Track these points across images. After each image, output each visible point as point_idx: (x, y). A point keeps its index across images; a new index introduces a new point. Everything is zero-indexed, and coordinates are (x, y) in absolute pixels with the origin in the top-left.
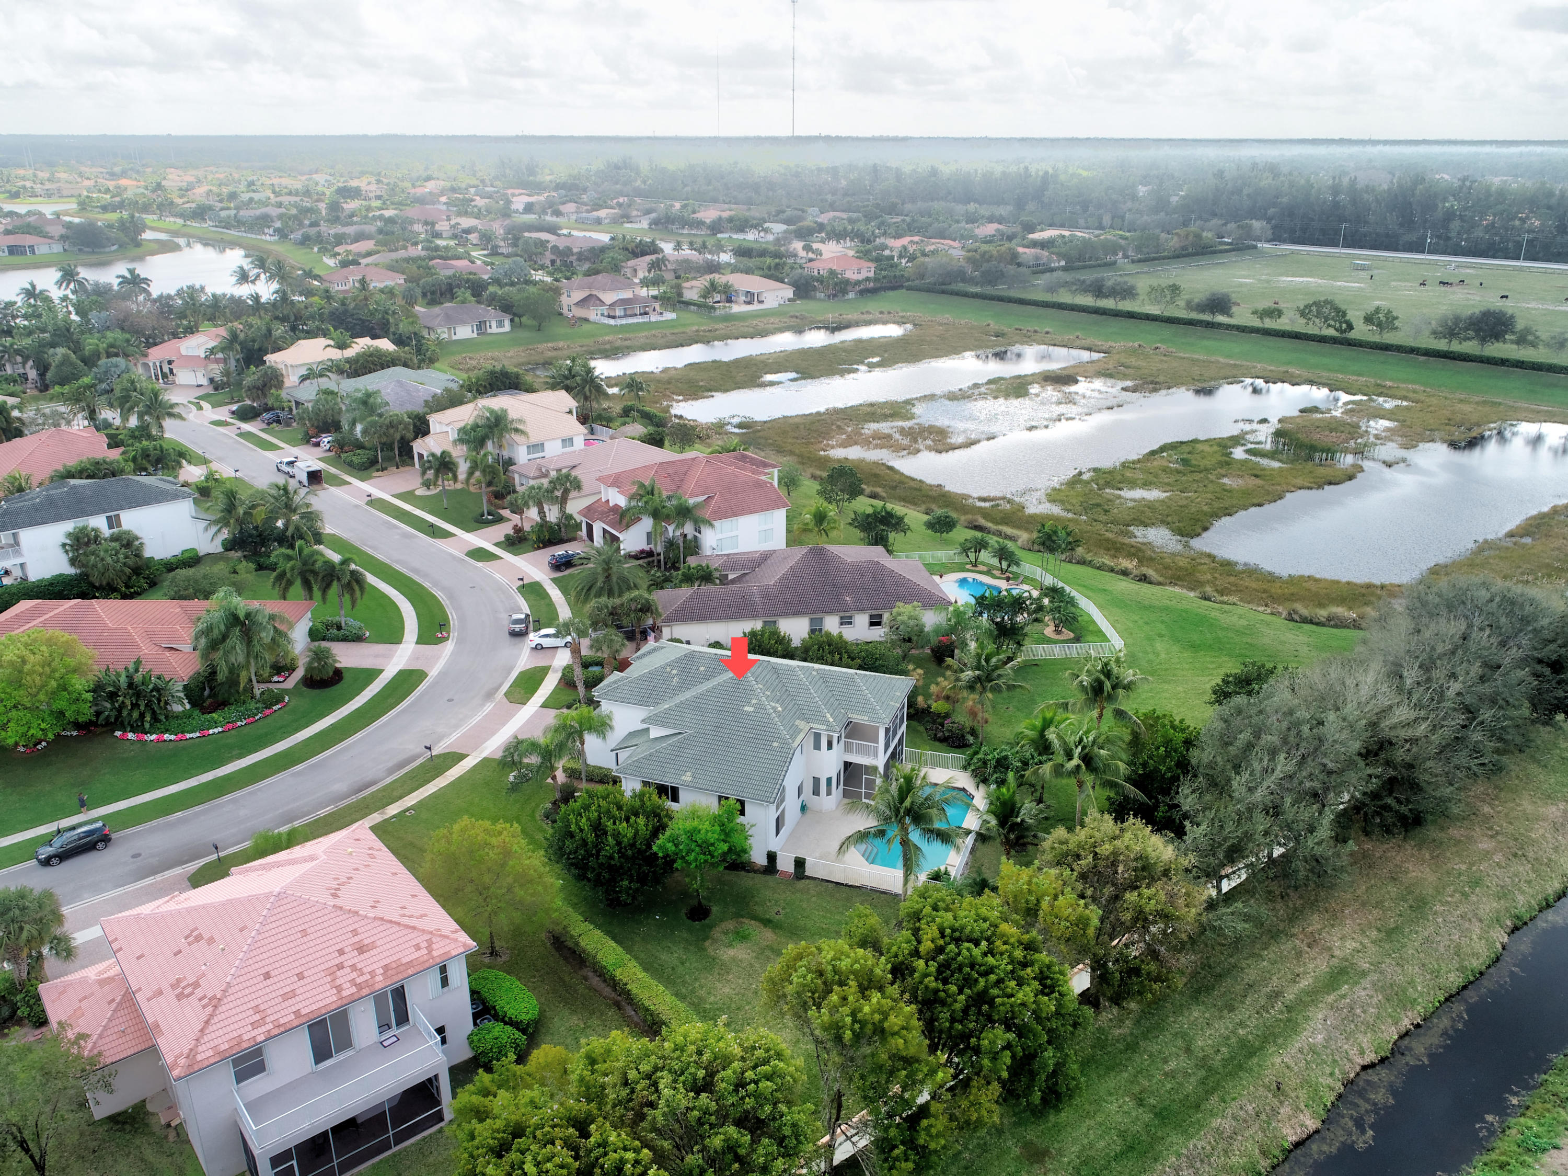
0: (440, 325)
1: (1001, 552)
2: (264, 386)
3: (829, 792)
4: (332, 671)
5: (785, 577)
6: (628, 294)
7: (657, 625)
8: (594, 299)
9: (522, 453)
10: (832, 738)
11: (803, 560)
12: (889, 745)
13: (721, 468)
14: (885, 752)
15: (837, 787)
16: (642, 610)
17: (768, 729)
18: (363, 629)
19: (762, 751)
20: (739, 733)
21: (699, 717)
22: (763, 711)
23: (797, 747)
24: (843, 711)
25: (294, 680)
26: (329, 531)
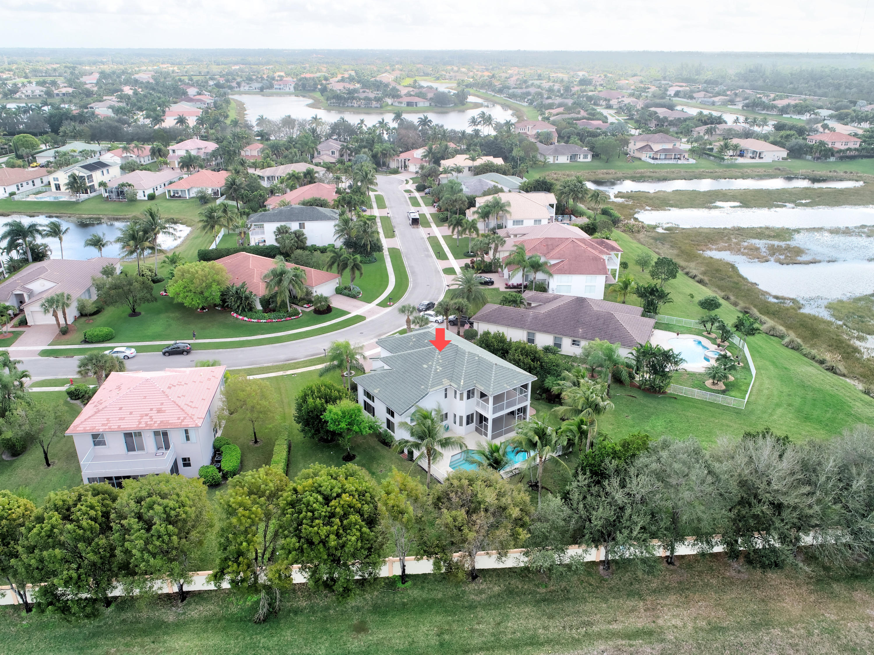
0: (550, 154)
1: (723, 328)
2: (429, 175)
3: (461, 424)
4: (325, 308)
5: (553, 310)
6: (669, 146)
7: (471, 320)
8: (647, 148)
9: (510, 224)
10: (461, 394)
11: (568, 303)
12: (502, 409)
13: (579, 246)
14: (494, 412)
15: (468, 423)
16: (458, 309)
17: (425, 379)
18: (360, 293)
19: (414, 388)
20: (412, 377)
21: (402, 364)
22: (430, 369)
23: (432, 391)
24: (474, 382)
25: (312, 308)
26: (399, 247)
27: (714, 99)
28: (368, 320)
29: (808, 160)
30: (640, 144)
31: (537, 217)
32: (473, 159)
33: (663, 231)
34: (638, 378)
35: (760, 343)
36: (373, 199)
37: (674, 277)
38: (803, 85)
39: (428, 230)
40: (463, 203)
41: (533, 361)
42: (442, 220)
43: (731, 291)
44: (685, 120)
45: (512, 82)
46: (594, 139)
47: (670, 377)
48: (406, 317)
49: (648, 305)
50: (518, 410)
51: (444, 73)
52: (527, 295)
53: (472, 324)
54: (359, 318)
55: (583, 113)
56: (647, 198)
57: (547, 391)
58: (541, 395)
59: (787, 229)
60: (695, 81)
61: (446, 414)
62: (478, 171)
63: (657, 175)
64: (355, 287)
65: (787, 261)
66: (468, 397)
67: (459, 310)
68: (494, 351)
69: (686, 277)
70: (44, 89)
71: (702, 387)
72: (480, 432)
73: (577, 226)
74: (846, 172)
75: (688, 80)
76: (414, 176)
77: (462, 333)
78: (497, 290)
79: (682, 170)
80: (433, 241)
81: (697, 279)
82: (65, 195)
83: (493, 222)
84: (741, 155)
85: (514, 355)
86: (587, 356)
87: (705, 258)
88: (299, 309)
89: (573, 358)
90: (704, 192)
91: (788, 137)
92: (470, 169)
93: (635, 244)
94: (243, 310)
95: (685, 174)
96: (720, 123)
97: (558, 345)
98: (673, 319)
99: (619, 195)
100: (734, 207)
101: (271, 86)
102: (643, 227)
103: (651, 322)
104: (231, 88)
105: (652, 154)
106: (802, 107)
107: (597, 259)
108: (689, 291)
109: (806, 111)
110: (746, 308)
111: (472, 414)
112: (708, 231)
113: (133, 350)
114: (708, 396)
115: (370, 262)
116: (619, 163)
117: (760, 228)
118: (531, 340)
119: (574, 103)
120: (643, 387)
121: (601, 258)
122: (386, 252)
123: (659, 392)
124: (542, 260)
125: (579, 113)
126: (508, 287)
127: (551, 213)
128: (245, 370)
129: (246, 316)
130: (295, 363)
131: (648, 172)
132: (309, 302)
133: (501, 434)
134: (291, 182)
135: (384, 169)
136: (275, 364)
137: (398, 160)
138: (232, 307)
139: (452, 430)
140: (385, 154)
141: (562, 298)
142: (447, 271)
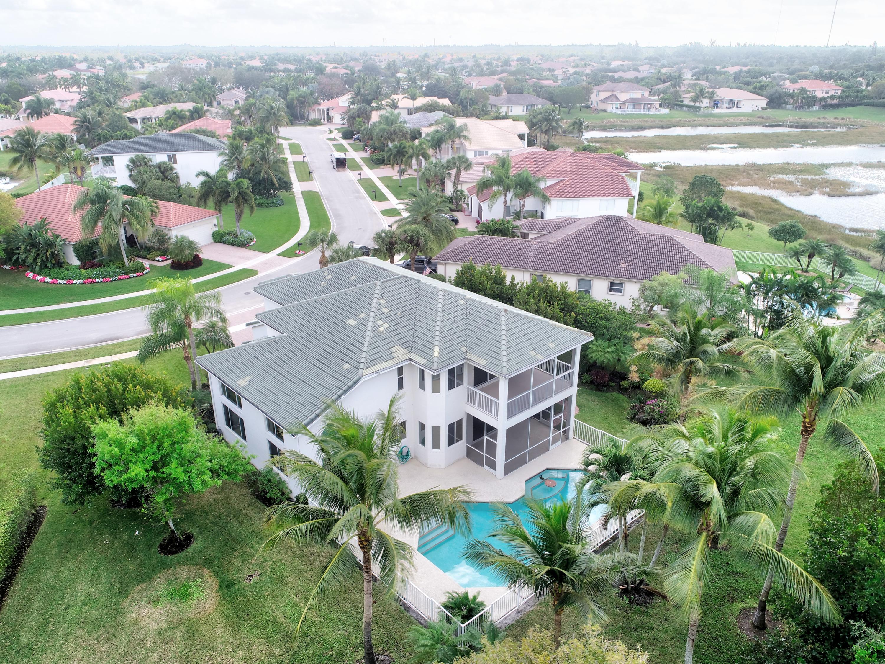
2: (358, 116)
3: (436, 445)
4: (190, 258)
6: (637, 95)
8: (614, 98)
10: (436, 379)
11: (593, 226)
12: (524, 406)
14: (511, 414)
15: (451, 442)
16: (411, 241)
17: (352, 348)
18: (252, 239)
19: (328, 370)
20: (323, 346)
21: (303, 322)
22: (362, 327)
23: (367, 375)
24: (464, 349)
25: (169, 262)
26: (317, 190)
28: (260, 275)
29: (789, 110)
30: (603, 95)
31: (506, 148)
32: (413, 99)
33: (662, 170)
36: (286, 146)
39: (358, 172)
40: (404, 135)
42: (375, 163)
48: (320, 255)
50: (557, 405)
54: (248, 273)
56: (627, 141)
57: (595, 368)
60: (634, 60)
61: (403, 424)
63: (630, 124)
64: (244, 232)
65: (836, 193)
66: (451, 386)
72: (479, 461)
74: (836, 118)
75: (627, 59)
76: (340, 126)
78: (464, 230)
79: (656, 120)
80: (367, 184)
84: (717, 106)
86: (639, 309)
88: (146, 263)
91: (762, 87)
92: (409, 111)
94: (44, 266)
103: (726, 251)
105: (618, 104)
107: (612, 176)
109: (761, 75)
111: (460, 422)
115: (274, 205)
119: (517, 70)
121: (618, 175)
122: (298, 194)
127: (522, 144)
128: (11, 361)
129: (48, 275)
130: (114, 345)
131: (619, 122)
132: (164, 253)
133: (521, 462)
134: (171, 122)
135: (302, 122)
136: (75, 348)
137: (319, 110)
138: (24, 261)
139: (416, 458)
140: (303, 103)
141: (580, 222)
142: (387, 213)
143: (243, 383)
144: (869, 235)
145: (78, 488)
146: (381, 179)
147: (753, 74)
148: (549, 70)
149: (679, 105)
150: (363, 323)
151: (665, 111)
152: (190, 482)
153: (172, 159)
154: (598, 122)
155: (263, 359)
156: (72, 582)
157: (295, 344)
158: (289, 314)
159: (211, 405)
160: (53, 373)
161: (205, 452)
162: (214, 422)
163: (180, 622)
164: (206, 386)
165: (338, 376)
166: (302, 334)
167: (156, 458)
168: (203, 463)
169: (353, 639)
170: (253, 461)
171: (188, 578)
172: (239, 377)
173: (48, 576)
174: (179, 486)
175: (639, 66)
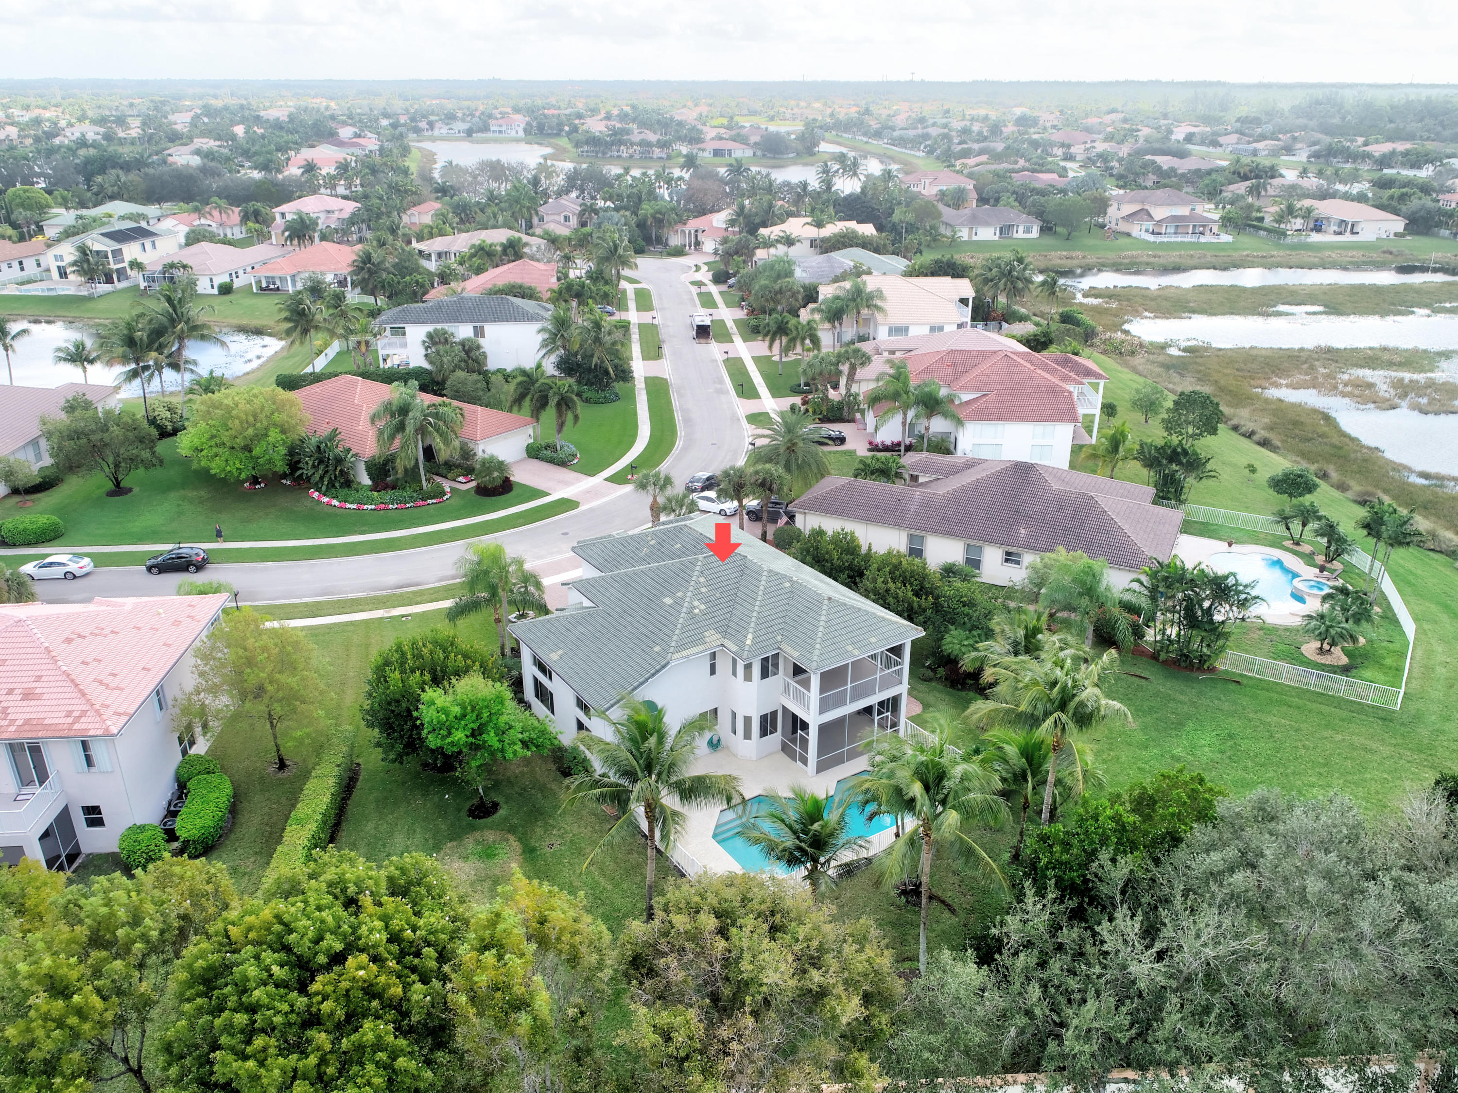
0: (962, 224)
1: (1330, 531)
2: (737, 253)
3: (747, 736)
4: (499, 482)
5: (963, 490)
6: (1184, 211)
7: (790, 508)
8: (1143, 214)
9: (882, 333)
10: (748, 667)
11: (996, 475)
12: (840, 701)
13: (1019, 365)
14: (822, 710)
15: (764, 733)
16: (762, 485)
17: (665, 629)
18: (574, 456)
19: (639, 651)
20: (637, 625)
21: (619, 595)
22: (677, 607)
23: (676, 659)
24: (779, 638)
25: (473, 484)
26: (667, 376)
27: (1255, 145)
28: (582, 508)
29: (1443, 238)
30: (1128, 209)
31: (937, 321)
32: (819, 225)
33: (1181, 353)
34: (1150, 635)
35: (1410, 566)
36: (631, 294)
37: (1214, 431)
38: (1414, 124)
39: (726, 346)
40: (794, 295)
41: (917, 594)
42: (752, 331)
43: (1328, 462)
44: (1209, 173)
45: (900, 121)
46: (1042, 199)
47: (1226, 636)
48: (651, 499)
49: (1165, 484)
50: (881, 704)
51: (782, 110)
52: (909, 459)
53: (792, 517)
54: (567, 505)
55: (1022, 163)
56: (1144, 297)
57: (951, 662)
58: (934, 671)
59: (1425, 351)
60: (1218, 121)
61: (715, 711)
62: (826, 246)
63: (1162, 261)
64: (565, 443)
65: (1436, 408)
66: (764, 674)
67: (765, 486)
68: (832, 572)
69: (1234, 434)
70: (102, 130)
71: (1296, 657)
72: (792, 755)
73: (1013, 337)
75: (1206, 120)
76: (711, 259)
77: (770, 537)
78: (852, 453)
79: (1209, 254)
80: (736, 367)
81: (1256, 438)
82: (73, 286)
83: (849, 331)
84: (1318, 229)
85: (875, 581)
86: (1040, 586)
87: (1267, 401)
88: (447, 485)
89: (1008, 592)
90: (1253, 289)
91: (1403, 198)
92: (813, 243)
93: (1126, 375)
94: (331, 485)
95: (1213, 260)
96: (1272, 177)
97: (975, 563)
98: (1218, 514)
99: (1092, 292)
100: (1314, 313)
101: (486, 129)
102: (1141, 345)
103: (1173, 515)
104: (417, 130)
105: (1150, 225)
106: (1417, 154)
107: (1055, 392)
108: (1245, 462)
109: (1426, 162)
110: (1367, 493)
111: (774, 714)
112: (1269, 353)
113: (87, 560)
114: (1313, 681)
115: (606, 401)
116: (1090, 241)
117: (1371, 349)
118: (916, 552)
119: (1007, 148)
120: (1163, 656)
121: (1065, 390)
122: (640, 385)
123: (1200, 668)
124: (943, 392)
125: (1016, 162)
126: (874, 448)
127: (962, 315)
128: (306, 605)
129: (336, 497)
130: (414, 593)
131: (1144, 256)
132: (469, 471)
133: (838, 761)
134: (476, 261)
135: (659, 248)
136: (372, 594)
137: (683, 232)
138: (309, 479)
139: (728, 748)
140: (661, 221)
141: (984, 465)
142: (755, 419)
143: (554, 656)
144: (1441, 486)
145: (399, 747)
146: (757, 360)
147: (1413, 158)
148: (1063, 145)
149: (1254, 227)
150: (679, 602)
151: (1226, 238)
152: (503, 750)
153: (479, 332)
154: (1111, 256)
155: (577, 633)
156: (391, 834)
157: (610, 619)
158: (606, 585)
159: (520, 674)
160: (351, 623)
161: (519, 726)
162: (522, 692)
163: (488, 877)
164: (516, 652)
165: (648, 658)
166: (618, 609)
167: (475, 726)
168: (515, 735)
169: (639, 905)
170: (560, 737)
171: (494, 842)
172: (551, 651)
173: (370, 827)
174: (492, 753)
175: (1220, 135)
